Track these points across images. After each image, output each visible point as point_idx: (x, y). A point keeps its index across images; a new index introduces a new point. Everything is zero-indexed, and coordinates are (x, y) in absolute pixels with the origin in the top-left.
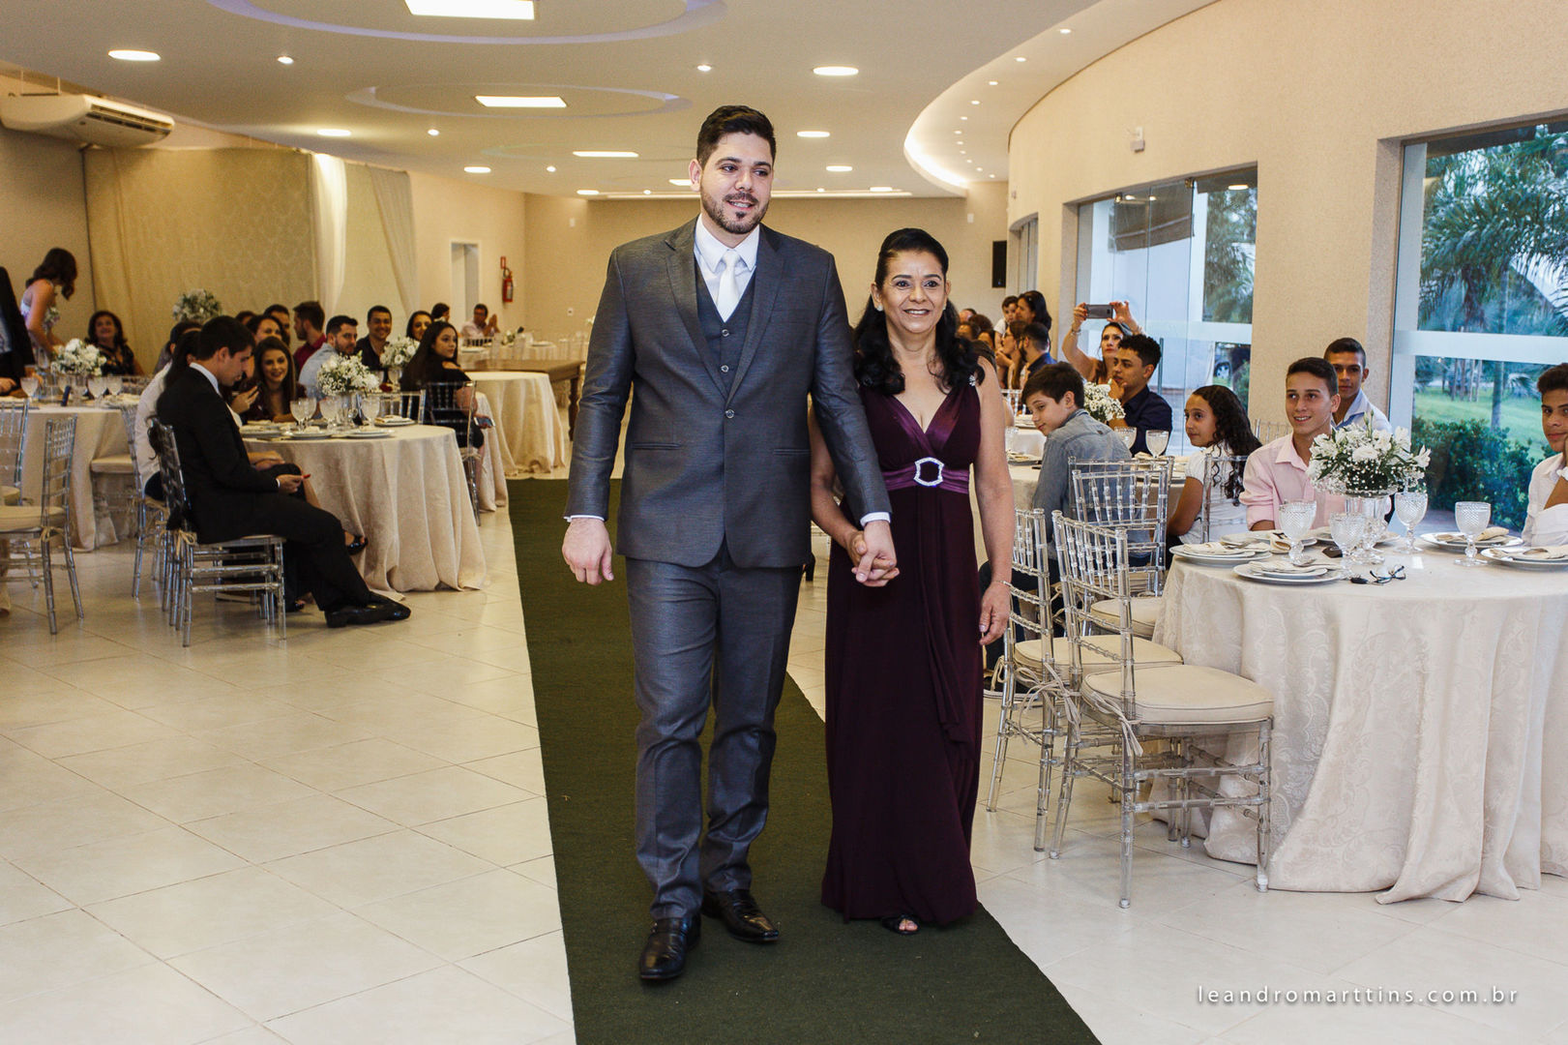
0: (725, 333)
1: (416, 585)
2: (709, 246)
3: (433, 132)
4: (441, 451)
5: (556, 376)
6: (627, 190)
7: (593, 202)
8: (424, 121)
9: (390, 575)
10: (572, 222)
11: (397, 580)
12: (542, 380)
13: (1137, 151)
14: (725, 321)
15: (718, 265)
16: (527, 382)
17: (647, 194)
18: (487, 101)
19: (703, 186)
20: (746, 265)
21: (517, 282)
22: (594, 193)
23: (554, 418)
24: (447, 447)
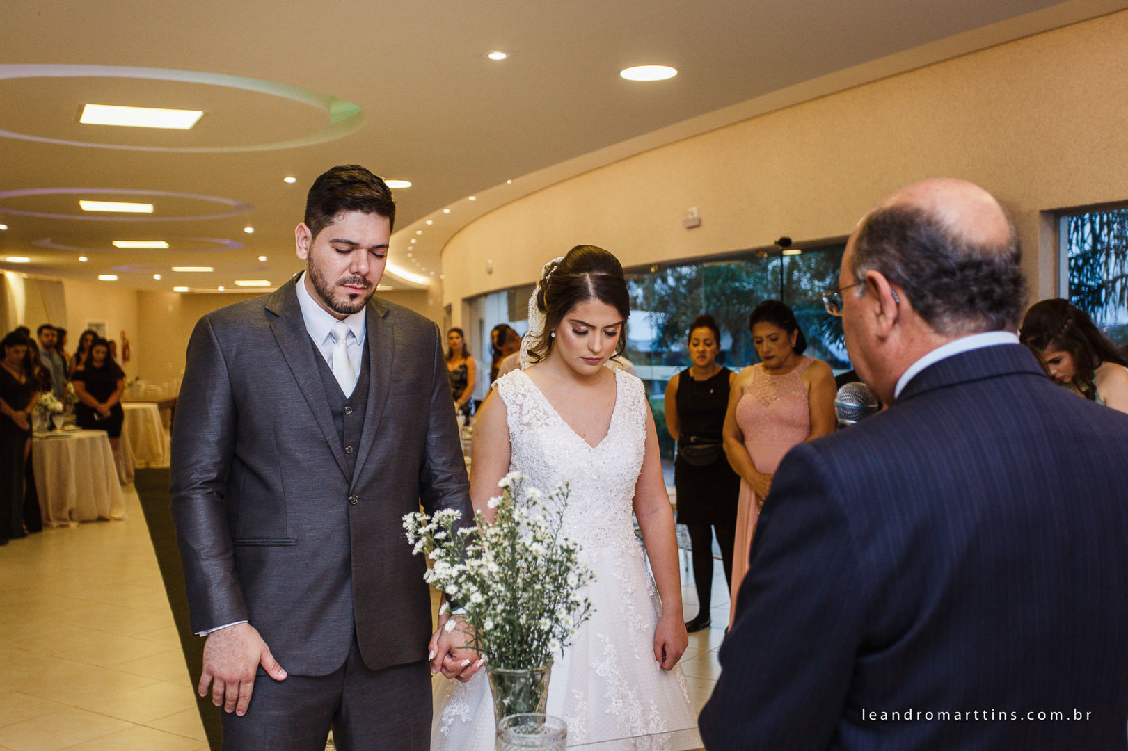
0: (348, 410)
1: (85, 518)
2: (317, 320)
3: (83, 259)
4: (100, 443)
5: (162, 406)
6: (208, 287)
7: (184, 295)
8: (78, 254)
9: (70, 513)
10: (170, 308)
11: (75, 516)
12: (153, 408)
13: (690, 228)
14: (347, 398)
15: (327, 337)
16: (144, 410)
17: (221, 289)
18: (119, 244)
19: (314, 257)
20: (354, 336)
21: (132, 348)
22: (185, 289)
23: (161, 431)
24: (104, 443)
